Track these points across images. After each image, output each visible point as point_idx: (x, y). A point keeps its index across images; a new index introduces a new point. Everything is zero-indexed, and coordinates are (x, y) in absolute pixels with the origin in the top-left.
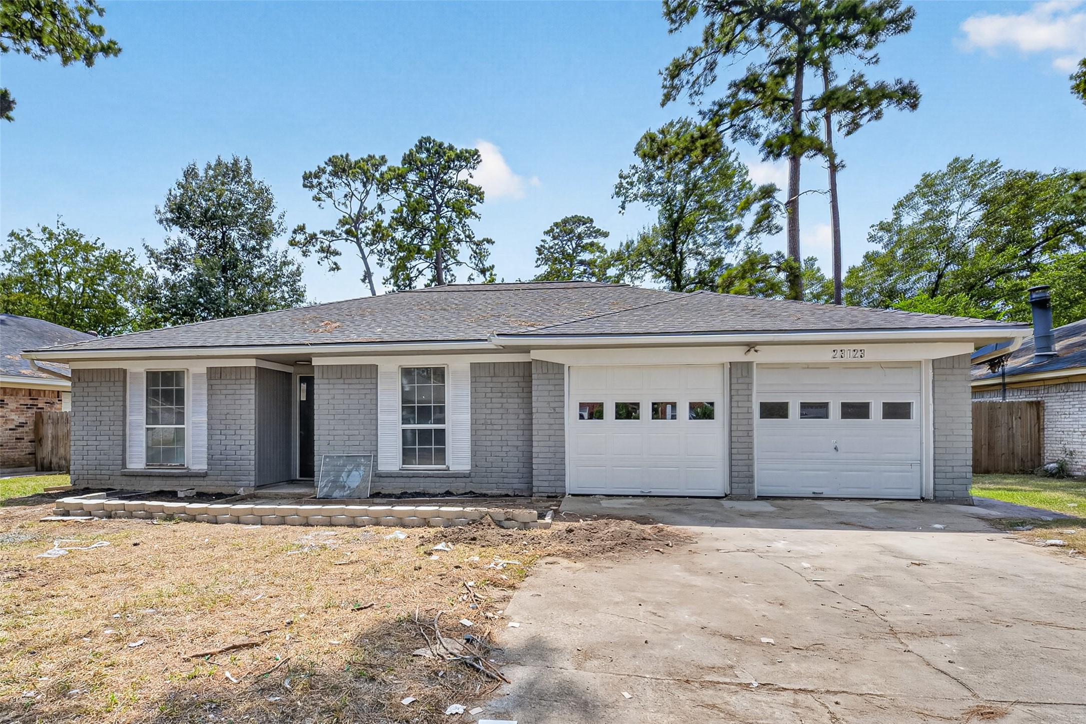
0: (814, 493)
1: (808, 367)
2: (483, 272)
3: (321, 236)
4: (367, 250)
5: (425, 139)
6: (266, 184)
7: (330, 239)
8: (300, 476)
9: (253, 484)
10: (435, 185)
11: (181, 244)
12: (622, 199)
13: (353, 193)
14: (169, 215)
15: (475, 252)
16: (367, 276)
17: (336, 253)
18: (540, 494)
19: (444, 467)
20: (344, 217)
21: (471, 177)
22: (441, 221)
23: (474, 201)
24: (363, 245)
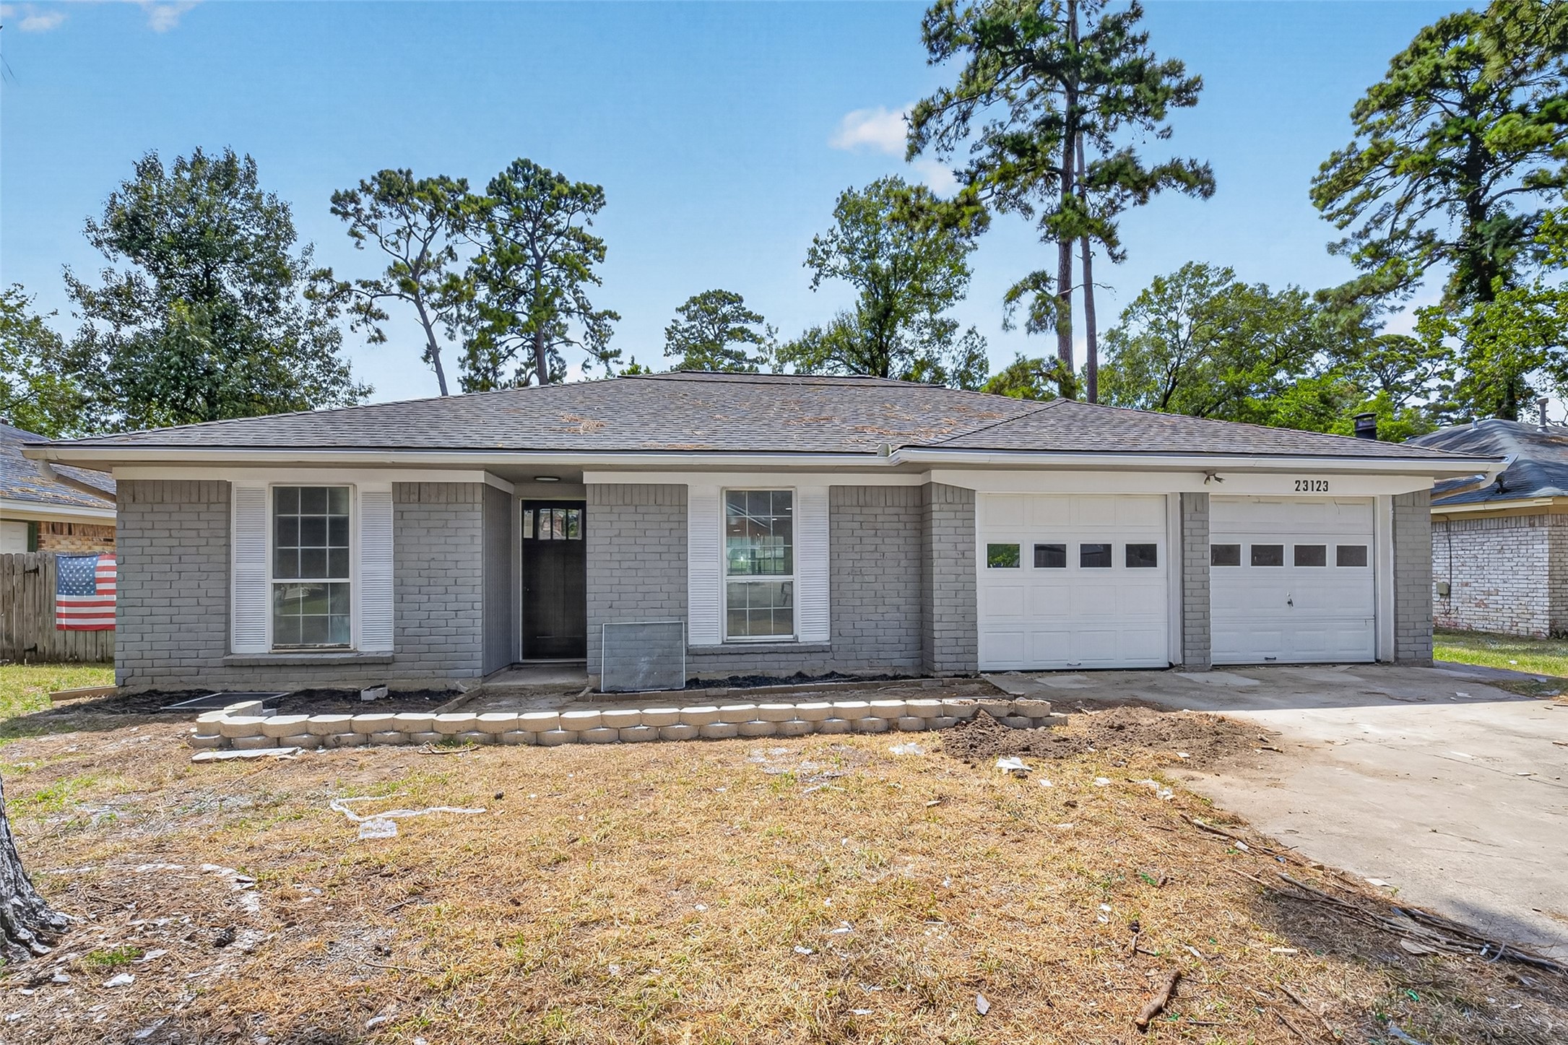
0: (1267, 659)
1: (1259, 500)
2: (605, 357)
3: (358, 287)
4: (431, 315)
5: (522, 162)
6: (281, 199)
7: (371, 291)
8: (524, 658)
9: (479, 672)
10: (535, 230)
11: (130, 282)
12: (816, 270)
13: (411, 231)
14: (111, 234)
15: (593, 330)
16: (432, 352)
17: (380, 316)
18: (945, 673)
19: (791, 637)
20: (395, 264)
21: (590, 223)
22: (543, 282)
23: (591, 258)
24: (426, 307)
